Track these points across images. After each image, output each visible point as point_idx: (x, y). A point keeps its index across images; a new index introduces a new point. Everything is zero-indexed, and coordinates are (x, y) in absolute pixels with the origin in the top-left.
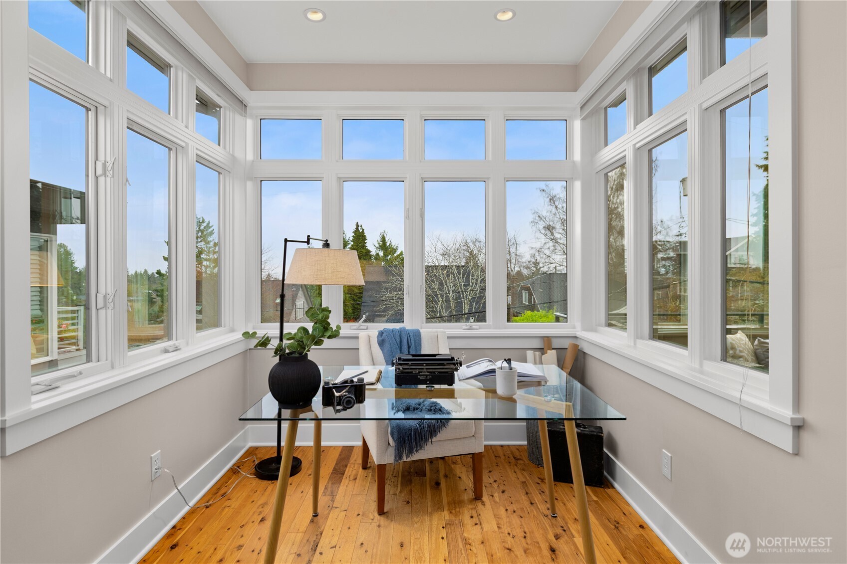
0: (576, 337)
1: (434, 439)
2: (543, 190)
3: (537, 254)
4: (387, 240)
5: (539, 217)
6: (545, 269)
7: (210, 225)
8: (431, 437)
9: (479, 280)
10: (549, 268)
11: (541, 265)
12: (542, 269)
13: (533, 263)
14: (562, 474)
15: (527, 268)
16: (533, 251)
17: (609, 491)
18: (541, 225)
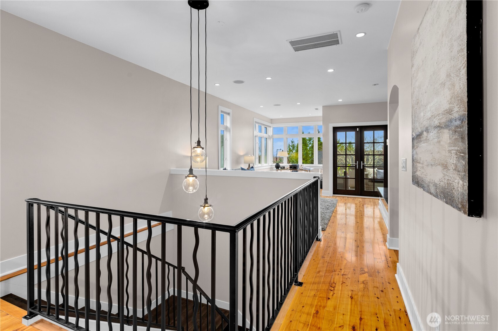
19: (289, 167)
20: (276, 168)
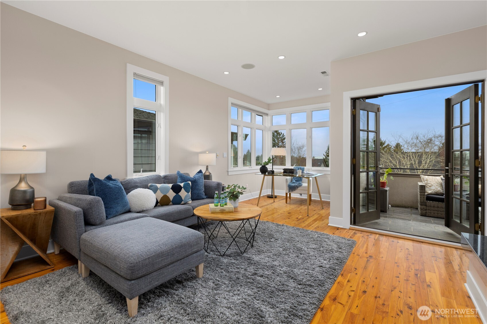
1: (298, 189)
7: (284, 135)
19: (283, 171)
20: (261, 173)
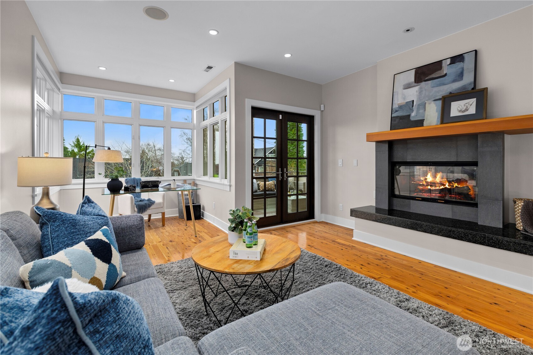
0: (194, 180)
1: (150, 208)
2: (186, 119)
3: (183, 153)
4: (80, 141)
5: (184, 133)
6: (187, 161)
8: (149, 207)
9: (150, 166)
10: (189, 160)
11: (185, 159)
12: (186, 161)
13: (181, 157)
14: (189, 218)
15: (177, 160)
16: (181, 151)
17: (203, 220)
18: (185, 137)
